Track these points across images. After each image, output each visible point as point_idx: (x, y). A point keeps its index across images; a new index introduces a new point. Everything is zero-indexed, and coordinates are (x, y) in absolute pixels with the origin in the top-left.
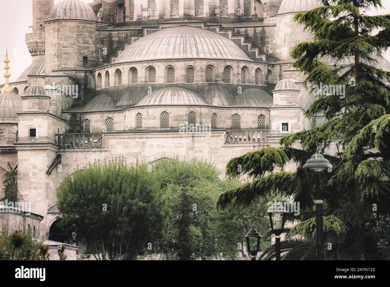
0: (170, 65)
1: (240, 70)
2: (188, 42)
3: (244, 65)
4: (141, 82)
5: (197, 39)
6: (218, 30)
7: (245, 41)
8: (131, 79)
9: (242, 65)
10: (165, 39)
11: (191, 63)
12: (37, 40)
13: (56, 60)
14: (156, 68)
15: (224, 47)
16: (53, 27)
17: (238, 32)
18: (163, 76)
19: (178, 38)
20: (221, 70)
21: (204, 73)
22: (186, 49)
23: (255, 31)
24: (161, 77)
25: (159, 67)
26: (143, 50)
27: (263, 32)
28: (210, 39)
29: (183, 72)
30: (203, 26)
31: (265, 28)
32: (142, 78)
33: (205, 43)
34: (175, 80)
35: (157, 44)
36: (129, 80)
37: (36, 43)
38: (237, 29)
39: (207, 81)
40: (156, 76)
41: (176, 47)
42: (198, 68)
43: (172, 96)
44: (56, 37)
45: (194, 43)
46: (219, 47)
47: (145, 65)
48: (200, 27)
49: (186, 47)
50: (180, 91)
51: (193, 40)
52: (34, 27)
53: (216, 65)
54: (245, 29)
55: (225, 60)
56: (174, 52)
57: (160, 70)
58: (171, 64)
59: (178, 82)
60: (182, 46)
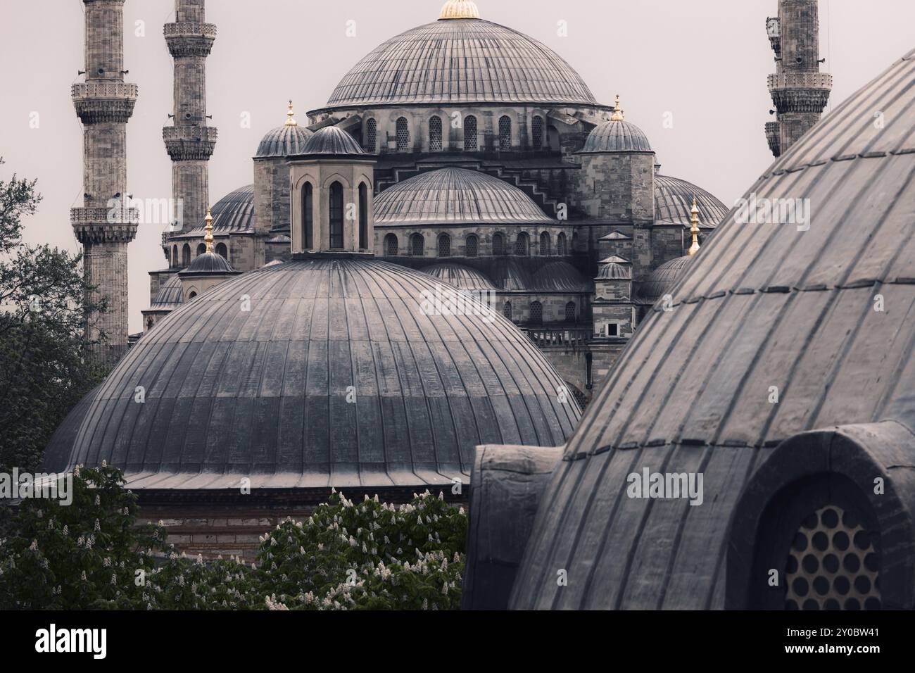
0: (443, 233)
1: (539, 237)
2: (465, 198)
3: (544, 230)
4: (402, 254)
5: (477, 191)
6: (499, 172)
7: (538, 190)
8: (387, 249)
9: (541, 230)
10: (431, 191)
11: (474, 230)
12: (183, 138)
13: (271, 213)
14: (425, 236)
15: (514, 203)
16: (267, 166)
17: (528, 176)
18: (434, 247)
19: (450, 191)
20: (514, 238)
21: (491, 244)
22: (463, 208)
23: (551, 174)
24: (431, 249)
25: (428, 235)
26: (402, 207)
27: (563, 175)
28: (494, 190)
29: (462, 243)
30: (478, 167)
31: (566, 170)
32: (404, 249)
33: (488, 198)
34: (451, 253)
35: (422, 198)
36: (385, 251)
37: (181, 141)
38: (526, 171)
39: (495, 253)
40: (425, 248)
41: (450, 205)
42: (483, 237)
43: (449, 277)
44: (272, 182)
45: (473, 198)
46: (508, 202)
47: (408, 231)
48: (475, 169)
49: (463, 204)
50: (460, 271)
51: (471, 193)
52: (176, 116)
53: (506, 232)
54: (537, 171)
55: (519, 225)
56: (447, 213)
57: (430, 239)
58: (446, 230)
59: (454, 257)
60: (457, 202)
